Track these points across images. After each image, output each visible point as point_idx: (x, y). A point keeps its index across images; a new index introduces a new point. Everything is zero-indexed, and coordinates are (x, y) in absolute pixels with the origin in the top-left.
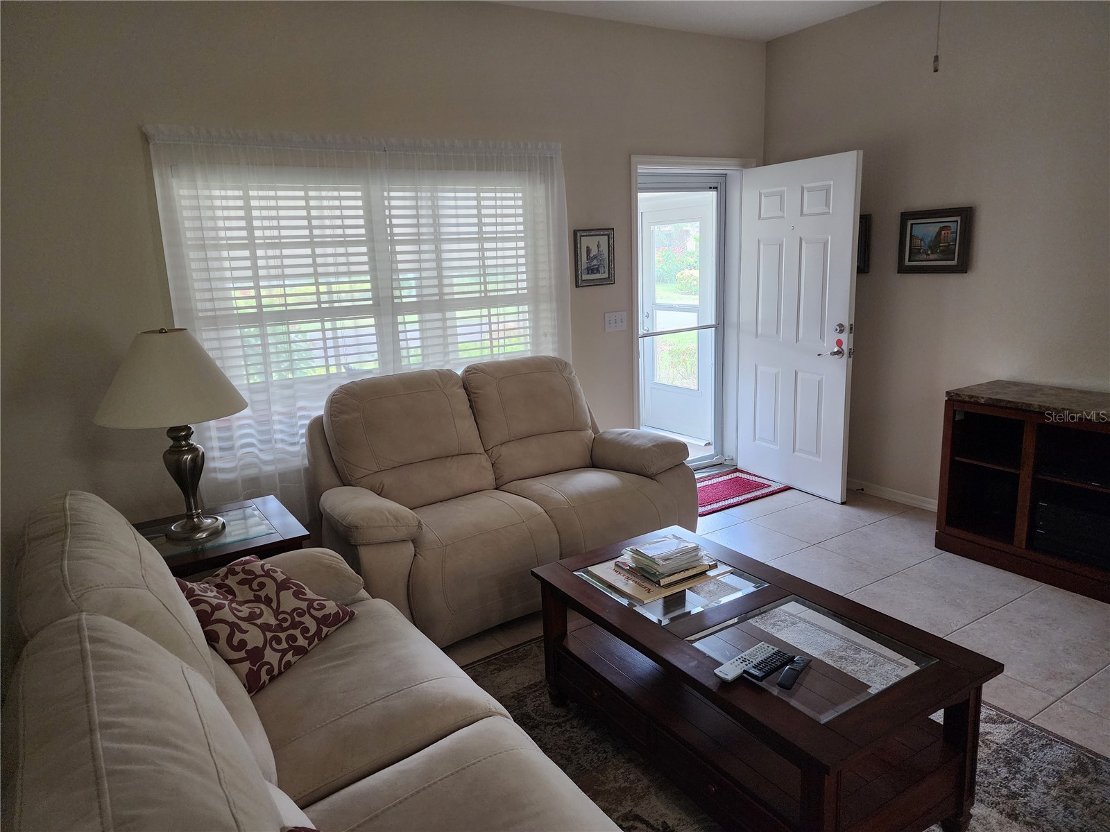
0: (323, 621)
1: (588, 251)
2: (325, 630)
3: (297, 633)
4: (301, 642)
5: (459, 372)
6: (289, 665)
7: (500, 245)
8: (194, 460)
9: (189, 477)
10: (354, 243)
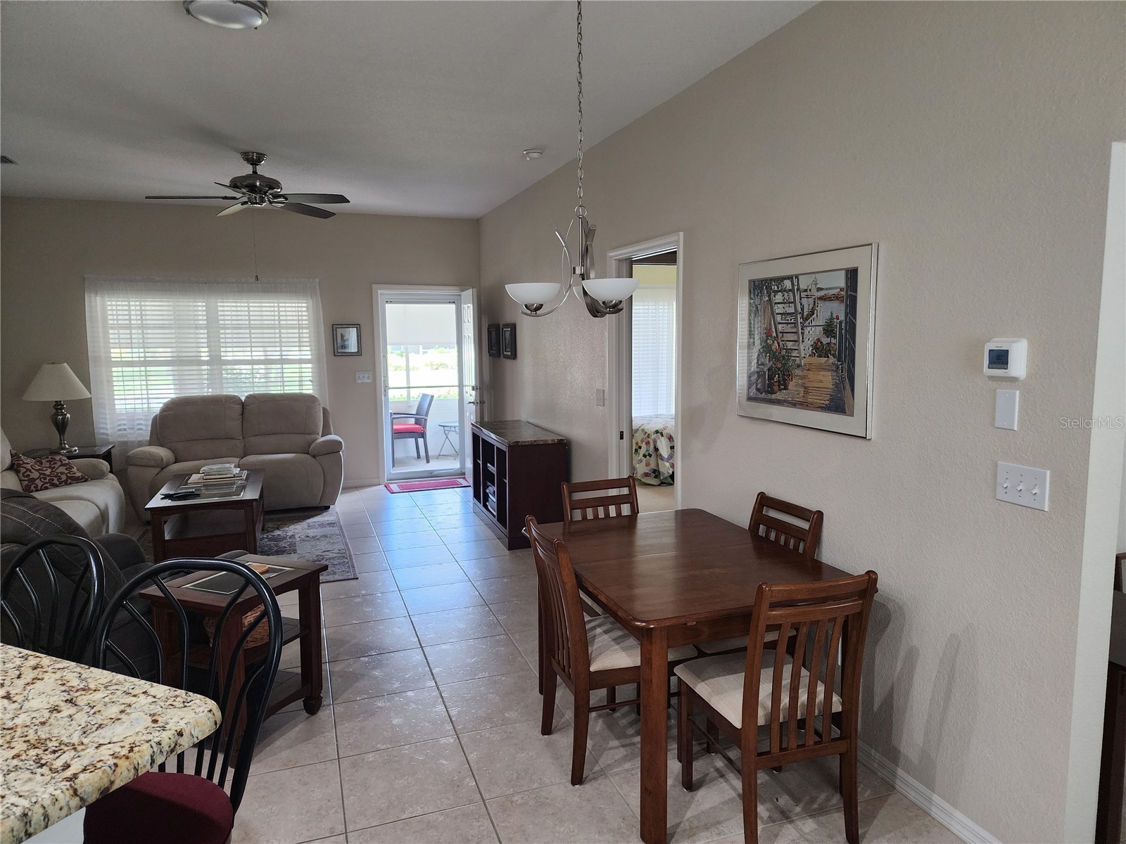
0: (71, 478)
1: (342, 336)
2: (69, 481)
3: (55, 479)
4: (56, 481)
5: (243, 399)
6: (46, 488)
7: (297, 331)
8: (63, 419)
9: (61, 427)
10: (201, 328)
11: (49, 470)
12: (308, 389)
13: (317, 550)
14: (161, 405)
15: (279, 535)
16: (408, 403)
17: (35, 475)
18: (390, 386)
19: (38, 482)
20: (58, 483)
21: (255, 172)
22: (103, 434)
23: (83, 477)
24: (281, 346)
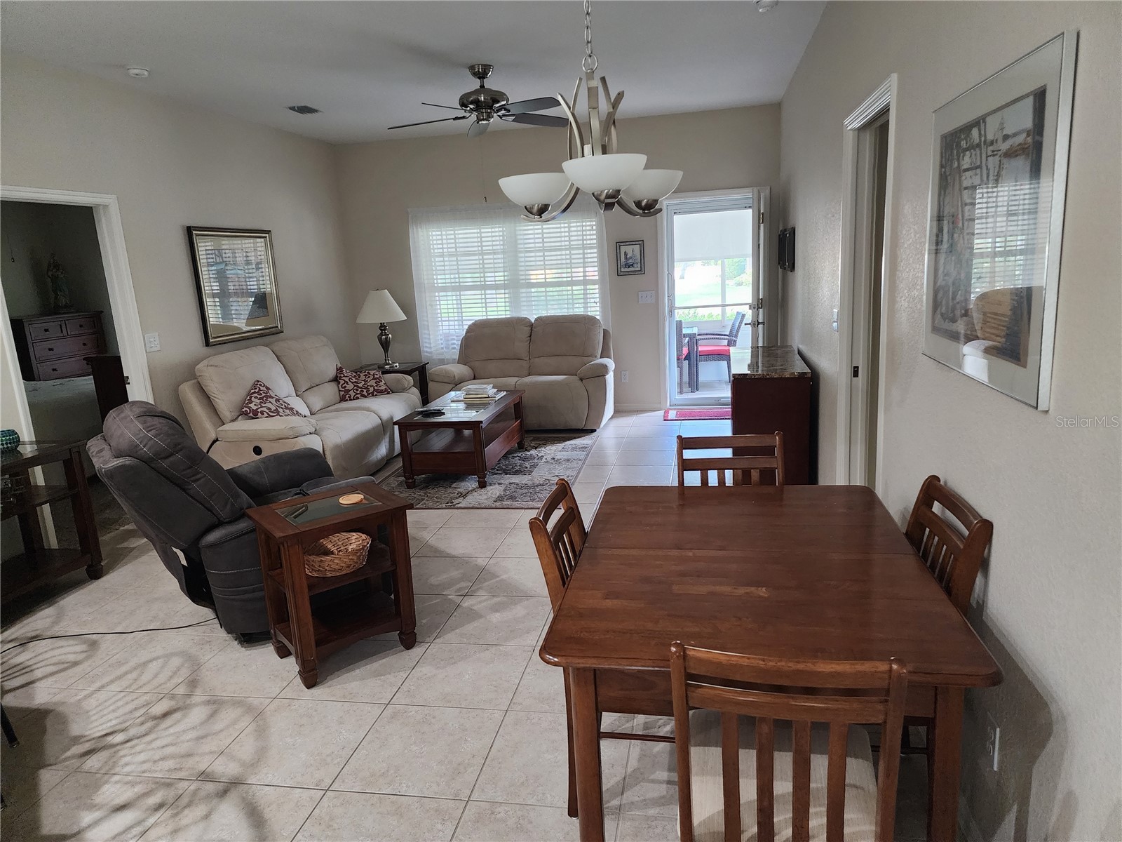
0: (378, 390)
1: (626, 254)
2: (375, 393)
3: (365, 390)
4: (365, 393)
5: (533, 321)
6: (358, 398)
7: (581, 251)
8: (386, 338)
9: (385, 345)
10: (498, 253)
11: (363, 382)
12: (595, 311)
13: (550, 474)
14: (466, 327)
15: (531, 455)
16: (721, 323)
17: (350, 386)
18: (677, 305)
19: (352, 393)
20: (366, 394)
21: (482, 86)
22: (427, 352)
23: (386, 390)
24: (584, 267)
